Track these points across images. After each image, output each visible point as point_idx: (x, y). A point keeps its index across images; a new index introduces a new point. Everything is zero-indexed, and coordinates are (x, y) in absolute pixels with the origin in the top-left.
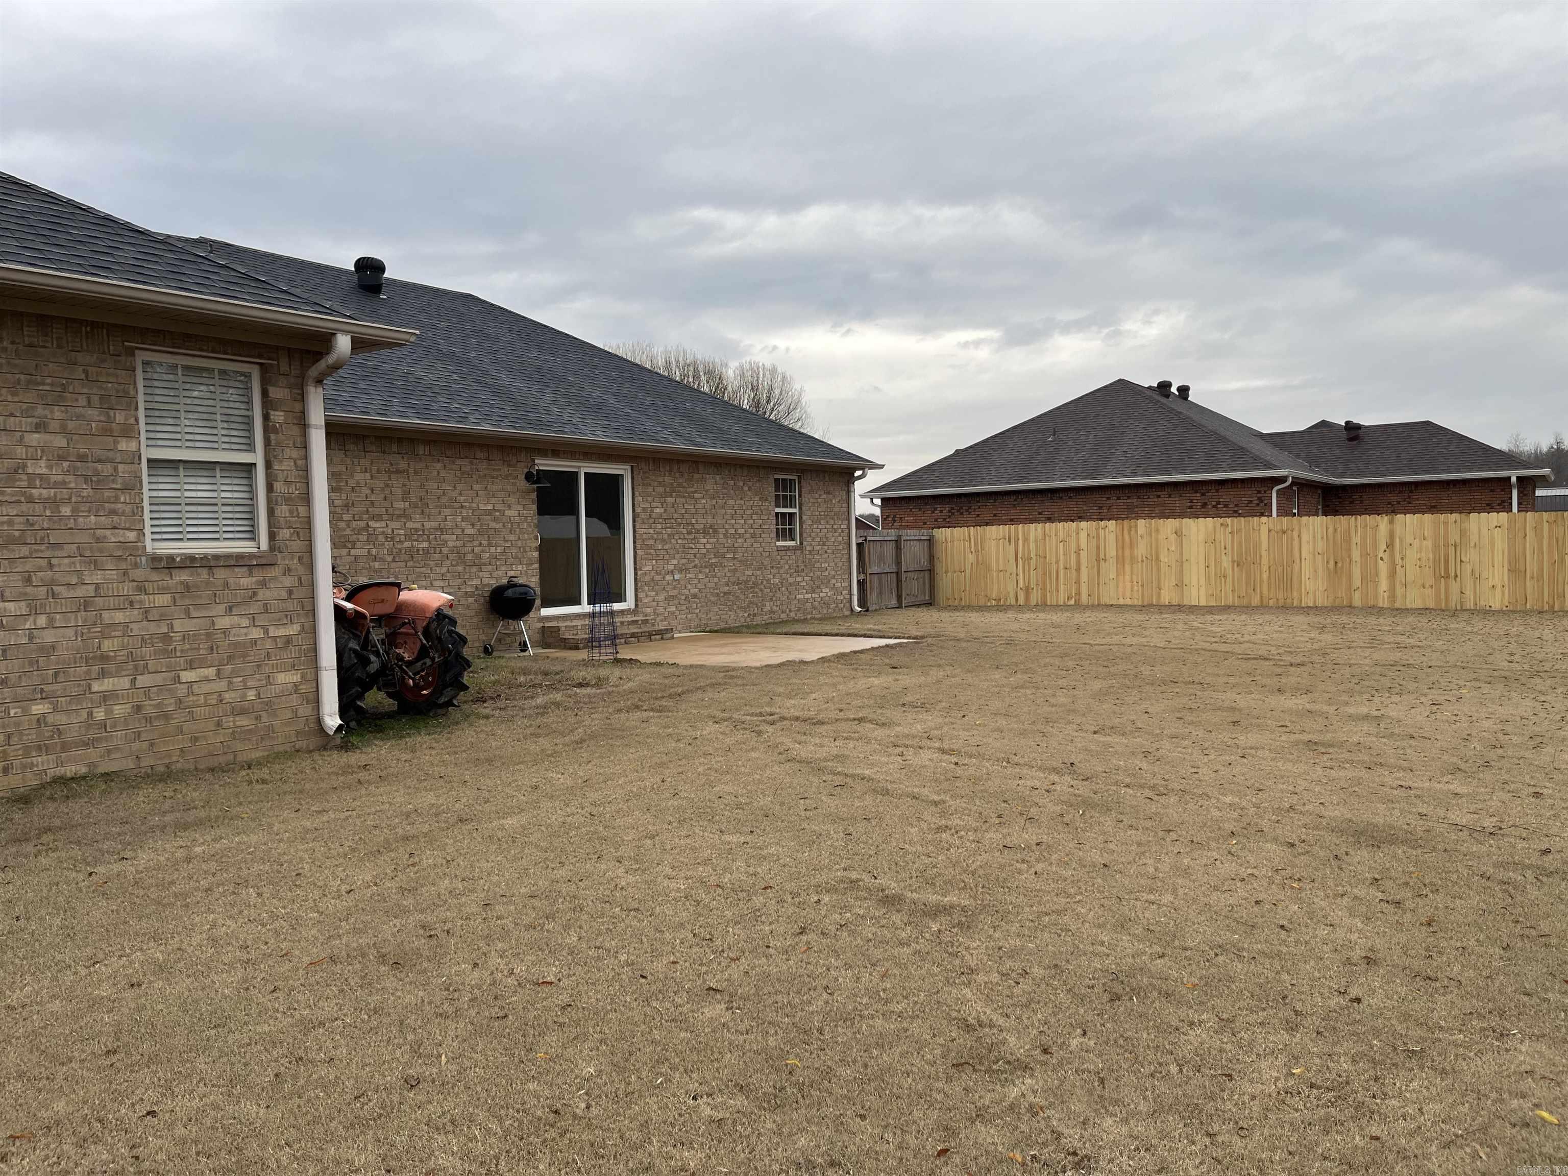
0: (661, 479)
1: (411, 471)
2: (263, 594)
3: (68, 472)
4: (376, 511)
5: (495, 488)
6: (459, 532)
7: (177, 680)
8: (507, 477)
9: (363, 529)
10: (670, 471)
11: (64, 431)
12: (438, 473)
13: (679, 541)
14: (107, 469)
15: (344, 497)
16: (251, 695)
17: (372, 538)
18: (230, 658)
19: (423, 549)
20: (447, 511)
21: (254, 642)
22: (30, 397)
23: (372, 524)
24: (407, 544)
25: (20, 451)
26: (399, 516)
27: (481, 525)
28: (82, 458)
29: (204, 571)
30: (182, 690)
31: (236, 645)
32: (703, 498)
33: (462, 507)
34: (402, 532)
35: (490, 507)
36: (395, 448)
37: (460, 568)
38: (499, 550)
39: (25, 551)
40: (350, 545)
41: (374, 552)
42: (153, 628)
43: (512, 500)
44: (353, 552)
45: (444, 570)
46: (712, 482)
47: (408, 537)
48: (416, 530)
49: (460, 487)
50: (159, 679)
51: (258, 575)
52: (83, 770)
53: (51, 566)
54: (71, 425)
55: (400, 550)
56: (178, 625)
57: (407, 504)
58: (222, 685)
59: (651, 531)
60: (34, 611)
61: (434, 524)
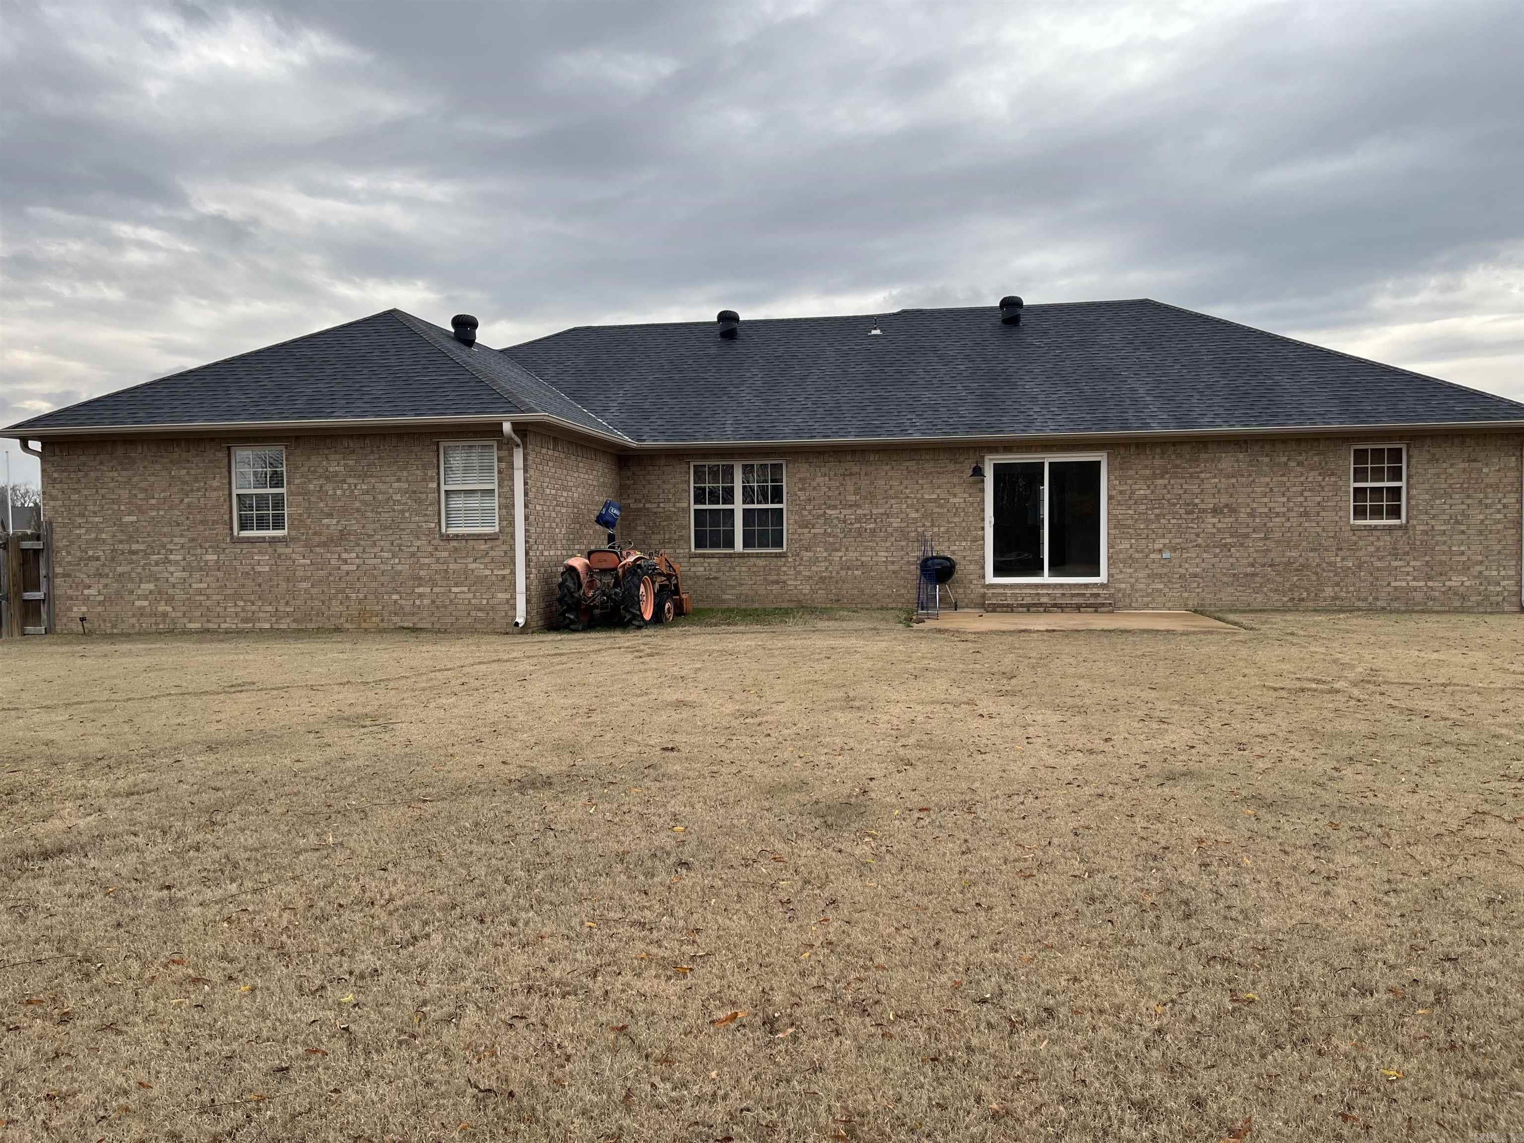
0: (1146, 462)
1: (863, 473)
2: (491, 553)
3: (408, 498)
4: (833, 503)
5: (940, 481)
6: (903, 516)
7: (450, 591)
8: (953, 472)
9: (821, 515)
10: (1163, 453)
11: (407, 481)
12: (887, 473)
13: (1172, 521)
14: (424, 496)
15: (807, 494)
16: (484, 602)
17: (828, 521)
18: (475, 583)
19: (870, 529)
20: (893, 501)
21: (486, 576)
22: (395, 468)
23: (829, 512)
24: (857, 525)
25: (391, 491)
26: (851, 506)
27: (926, 510)
28: (414, 492)
29: (464, 542)
30: (452, 596)
31: (478, 577)
32: (1215, 477)
33: (908, 497)
34: (853, 517)
35: (935, 496)
36: (849, 458)
37: (903, 543)
38: (942, 529)
39: (391, 531)
40: (810, 526)
41: (829, 530)
42: (441, 567)
43: (957, 490)
44: (812, 531)
45: (888, 544)
46: (1228, 461)
47: (858, 520)
48: (865, 515)
49: (905, 482)
50: (443, 590)
51: (490, 544)
52: (411, 625)
53: (401, 538)
54: (410, 478)
55: (851, 529)
56: (451, 566)
57: (858, 497)
58: (471, 595)
59: (1131, 512)
60: (393, 557)
61: (882, 511)
